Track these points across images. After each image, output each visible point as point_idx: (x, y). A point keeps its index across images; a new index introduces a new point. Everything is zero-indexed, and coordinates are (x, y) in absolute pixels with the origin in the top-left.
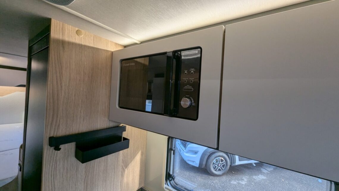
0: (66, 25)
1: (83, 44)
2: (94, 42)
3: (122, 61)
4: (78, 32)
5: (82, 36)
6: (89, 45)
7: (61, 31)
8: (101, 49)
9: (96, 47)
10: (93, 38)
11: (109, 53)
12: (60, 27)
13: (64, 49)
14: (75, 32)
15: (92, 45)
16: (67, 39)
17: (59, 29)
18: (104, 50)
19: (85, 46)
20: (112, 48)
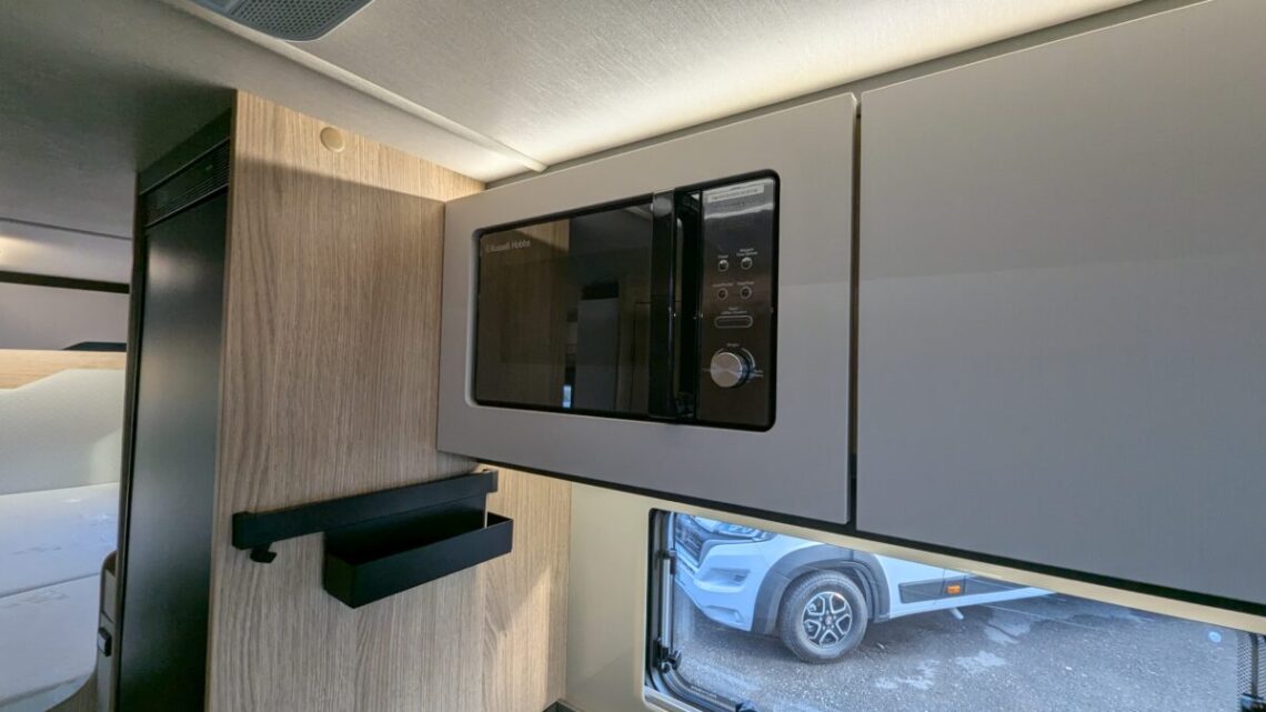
0: (287, 110)
1: (344, 176)
2: (381, 171)
3: (482, 234)
4: (326, 137)
5: (341, 150)
6: (364, 181)
7: (268, 134)
8: (404, 195)
9: (386, 186)
10: (376, 157)
11: (434, 209)
12: (265, 119)
13: (281, 197)
14: (316, 135)
15: (373, 181)
16: (288, 160)
17: (264, 126)
18: (416, 198)
19: (351, 185)
20: (443, 192)
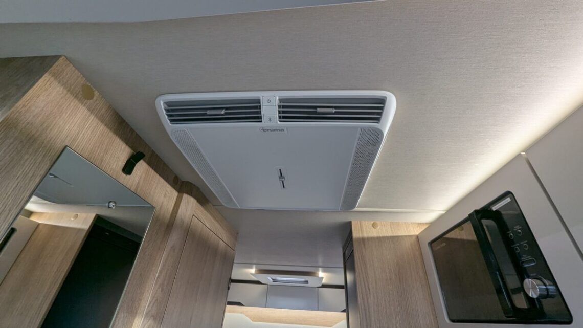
0: (363, 222)
1: (381, 235)
2: (392, 231)
3: (431, 243)
4: (374, 225)
5: (378, 228)
6: (387, 235)
7: (360, 230)
8: (402, 236)
9: (395, 235)
10: (389, 226)
11: (414, 238)
12: (359, 226)
13: (365, 247)
14: (371, 225)
15: (390, 234)
16: (365, 235)
17: (359, 228)
18: (406, 236)
19: (384, 238)
20: (416, 231)
